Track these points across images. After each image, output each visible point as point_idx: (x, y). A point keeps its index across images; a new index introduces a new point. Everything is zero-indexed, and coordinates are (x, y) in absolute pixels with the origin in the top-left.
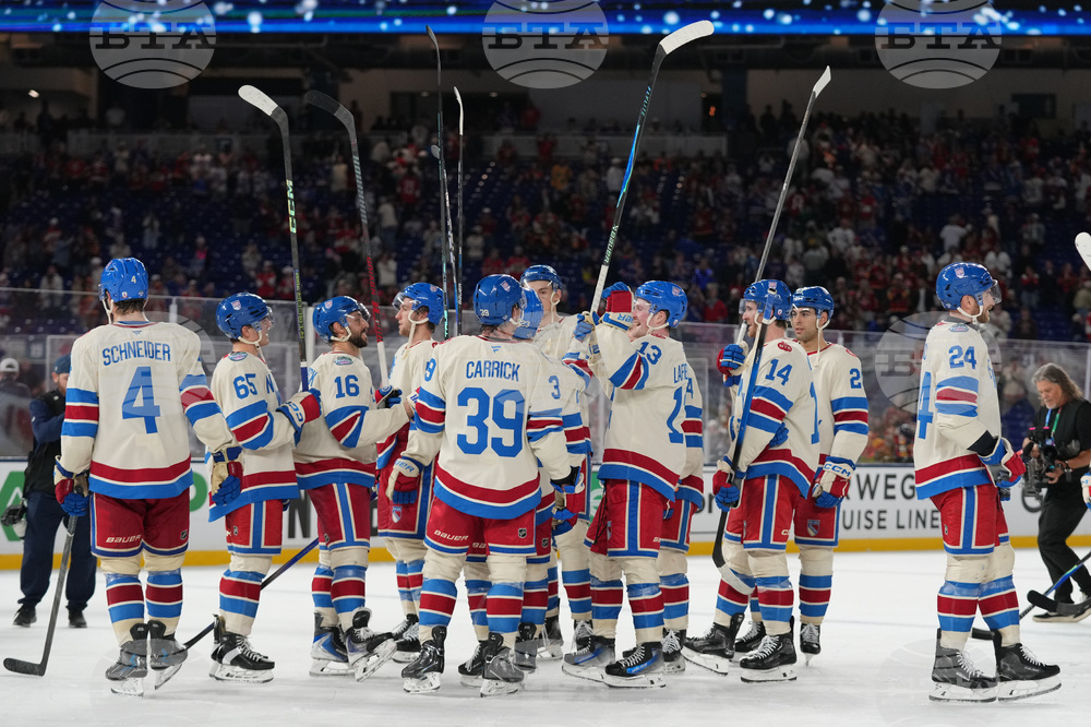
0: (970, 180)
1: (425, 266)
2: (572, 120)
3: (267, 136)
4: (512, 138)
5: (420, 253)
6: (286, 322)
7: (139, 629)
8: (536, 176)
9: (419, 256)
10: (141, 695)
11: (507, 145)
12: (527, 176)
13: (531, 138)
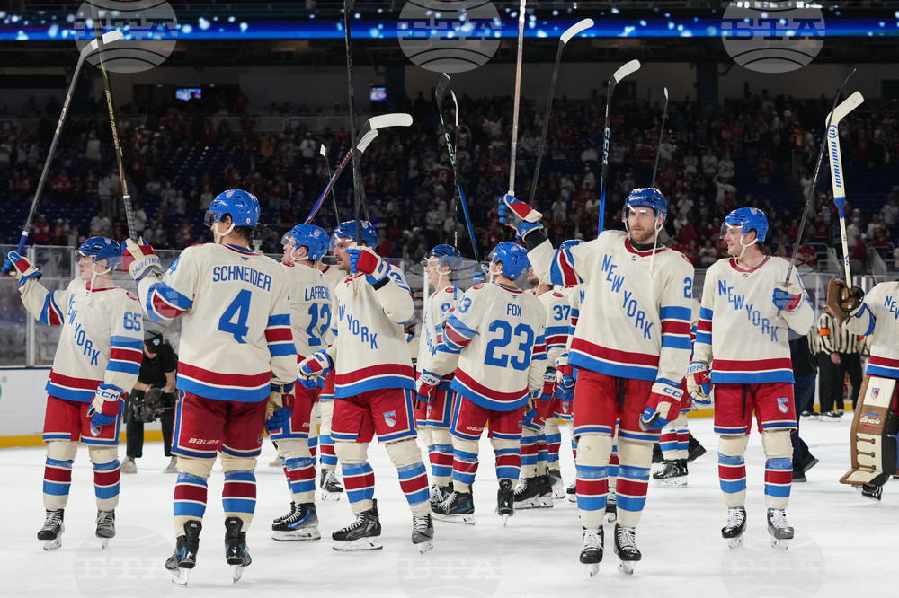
0: (573, 146)
1: (161, 217)
2: (273, 105)
3: (39, 119)
4: (227, 118)
5: (158, 206)
6: (57, 261)
7: (193, 525)
8: (246, 147)
9: (157, 209)
10: (185, 584)
11: (224, 123)
12: (239, 147)
13: (239, 118)
